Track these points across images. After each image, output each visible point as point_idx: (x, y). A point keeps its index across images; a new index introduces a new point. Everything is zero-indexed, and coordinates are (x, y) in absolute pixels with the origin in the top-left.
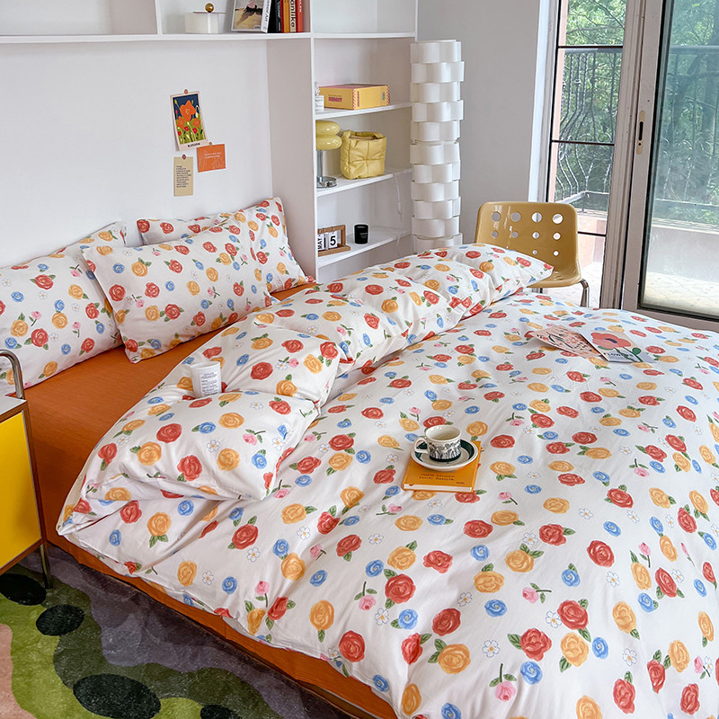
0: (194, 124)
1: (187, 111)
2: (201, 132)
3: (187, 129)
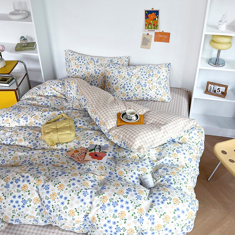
0: (154, 22)
1: (152, 17)
2: (157, 27)
3: (150, 24)
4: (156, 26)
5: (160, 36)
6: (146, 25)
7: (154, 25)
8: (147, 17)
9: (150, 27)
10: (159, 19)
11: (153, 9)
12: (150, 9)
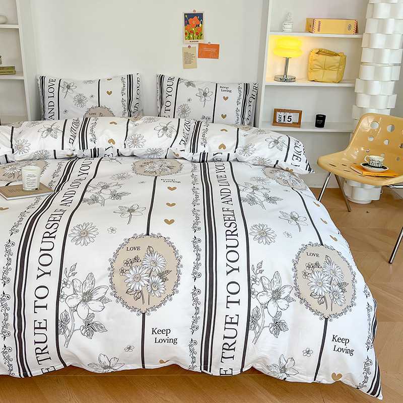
0: (197, 30)
1: (194, 22)
2: (201, 35)
3: (192, 32)
4: (199, 35)
5: (206, 49)
6: (186, 34)
7: (197, 34)
8: (187, 23)
9: (191, 36)
10: (203, 25)
11: (194, 11)
12: (191, 12)
